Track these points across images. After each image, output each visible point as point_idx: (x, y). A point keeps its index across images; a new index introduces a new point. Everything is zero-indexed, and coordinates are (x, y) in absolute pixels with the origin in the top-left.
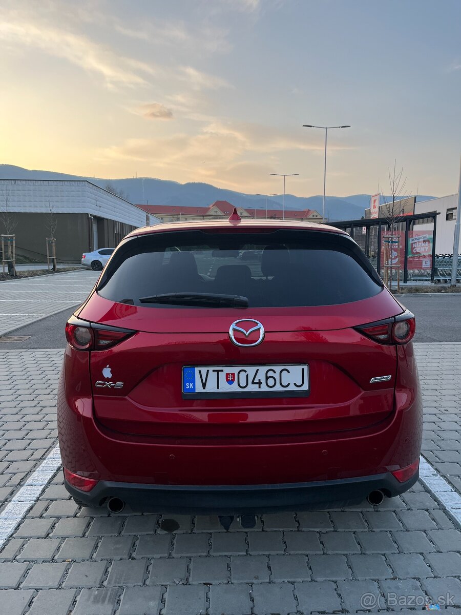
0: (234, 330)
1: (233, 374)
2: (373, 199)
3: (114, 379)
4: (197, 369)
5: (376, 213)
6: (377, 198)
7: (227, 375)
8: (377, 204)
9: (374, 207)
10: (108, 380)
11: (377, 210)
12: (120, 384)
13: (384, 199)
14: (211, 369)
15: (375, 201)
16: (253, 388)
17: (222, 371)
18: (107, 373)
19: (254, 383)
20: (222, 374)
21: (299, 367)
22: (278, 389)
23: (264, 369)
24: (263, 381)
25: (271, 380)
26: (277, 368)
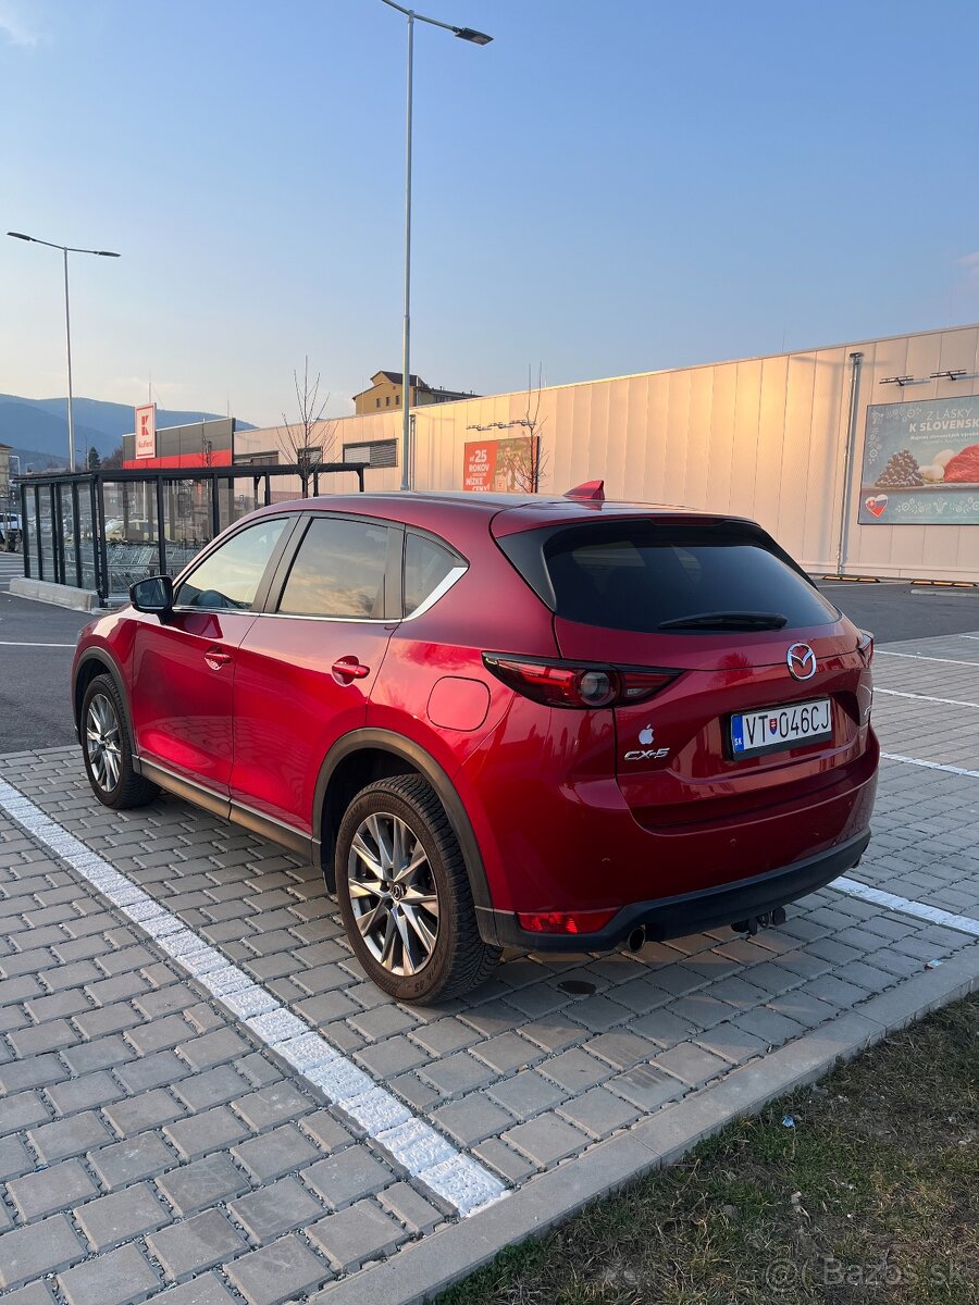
0: (793, 659)
1: (776, 720)
2: (139, 415)
3: (654, 746)
4: (744, 718)
5: (147, 444)
6: (150, 413)
7: (771, 721)
8: (150, 426)
9: (145, 432)
10: (646, 747)
11: (150, 438)
12: (662, 752)
13: (163, 417)
14: (757, 715)
15: (144, 420)
16: (792, 736)
17: (766, 717)
18: (646, 737)
19: (792, 729)
20: (767, 721)
21: (825, 703)
22: (811, 733)
23: (799, 709)
24: (799, 725)
25: (805, 722)
26: (809, 707)
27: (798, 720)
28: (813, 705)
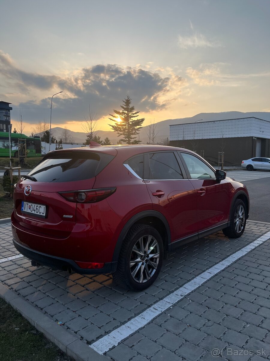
0: (26, 189)
1: (30, 206)
4: (24, 202)
14: (27, 203)
16: (33, 212)
19: (34, 210)
20: (28, 205)
21: (44, 206)
22: (38, 214)
23: (36, 205)
24: (35, 210)
25: (37, 210)
26: (39, 206)
27: (35, 208)
28: (40, 206)
